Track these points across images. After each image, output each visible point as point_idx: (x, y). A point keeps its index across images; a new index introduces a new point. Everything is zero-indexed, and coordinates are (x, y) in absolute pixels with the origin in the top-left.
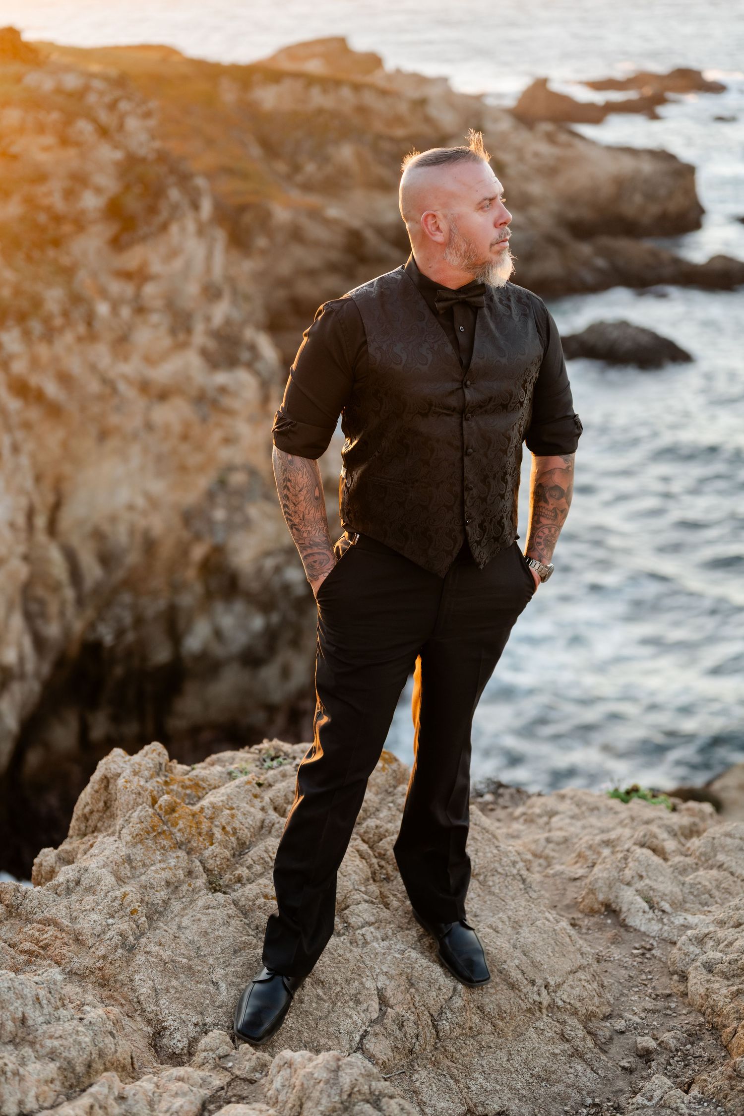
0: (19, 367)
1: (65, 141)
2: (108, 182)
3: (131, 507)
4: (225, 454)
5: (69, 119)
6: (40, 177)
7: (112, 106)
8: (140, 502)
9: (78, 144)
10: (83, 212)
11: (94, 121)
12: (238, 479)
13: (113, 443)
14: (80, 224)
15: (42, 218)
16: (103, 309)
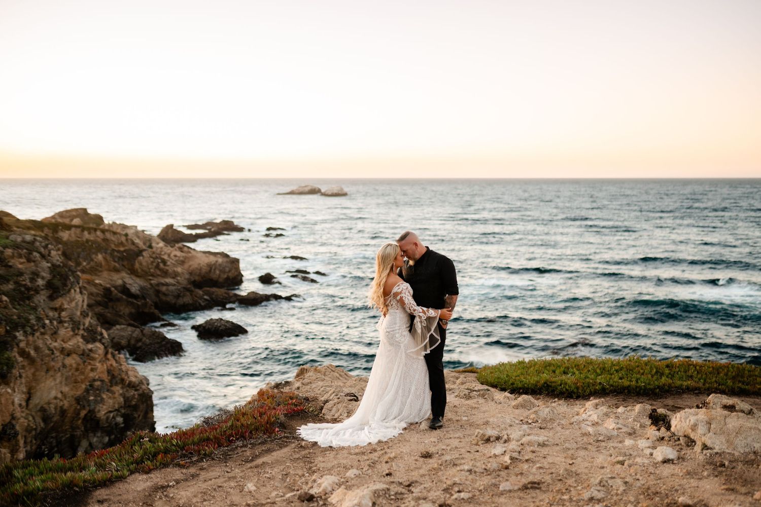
0: (22, 345)
1: (29, 260)
2: (47, 275)
3: (56, 398)
4: (92, 375)
5: (30, 252)
6: (21, 274)
7: (46, 247)
8: (60, 395)
9: (34, 261)
10: (38, 286)
11: (40, 253)
12: (98, 383)
13: (51, 373)
14: (37, 291)
15: (23, 289)
16: (47, 322)
